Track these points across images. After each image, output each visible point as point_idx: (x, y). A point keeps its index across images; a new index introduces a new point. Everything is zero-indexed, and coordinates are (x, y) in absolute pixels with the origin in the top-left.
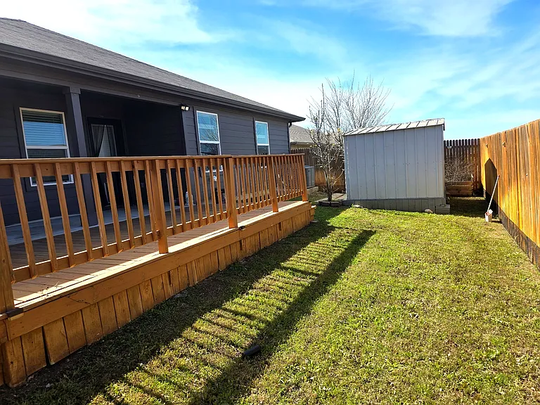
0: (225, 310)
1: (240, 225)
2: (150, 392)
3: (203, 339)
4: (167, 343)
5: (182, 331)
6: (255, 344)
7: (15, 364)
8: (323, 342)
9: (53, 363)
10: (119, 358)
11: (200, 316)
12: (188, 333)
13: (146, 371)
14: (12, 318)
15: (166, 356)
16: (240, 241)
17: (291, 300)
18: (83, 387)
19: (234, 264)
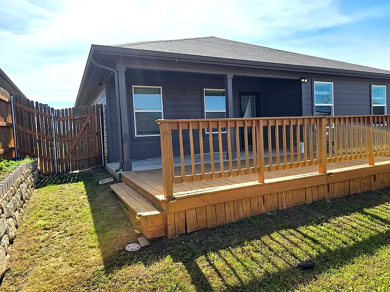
0: (299, 231)
1: (328, 172)
2: (229, 265)
3: (275, 246)
4: (250, 240)
5: (262, 236)
6: (311, 261)
7: (171, 226)
8: (374, 279)
9: (188, 232)
10: (221, 240)
11: (278, 230)
12: (266, 239)
13: (231, 253)
14: (171, 202)
15: (246, 248)
16: (328, 185)
17: (360, 240)
18: (198, 249)
19: (320, 201)
